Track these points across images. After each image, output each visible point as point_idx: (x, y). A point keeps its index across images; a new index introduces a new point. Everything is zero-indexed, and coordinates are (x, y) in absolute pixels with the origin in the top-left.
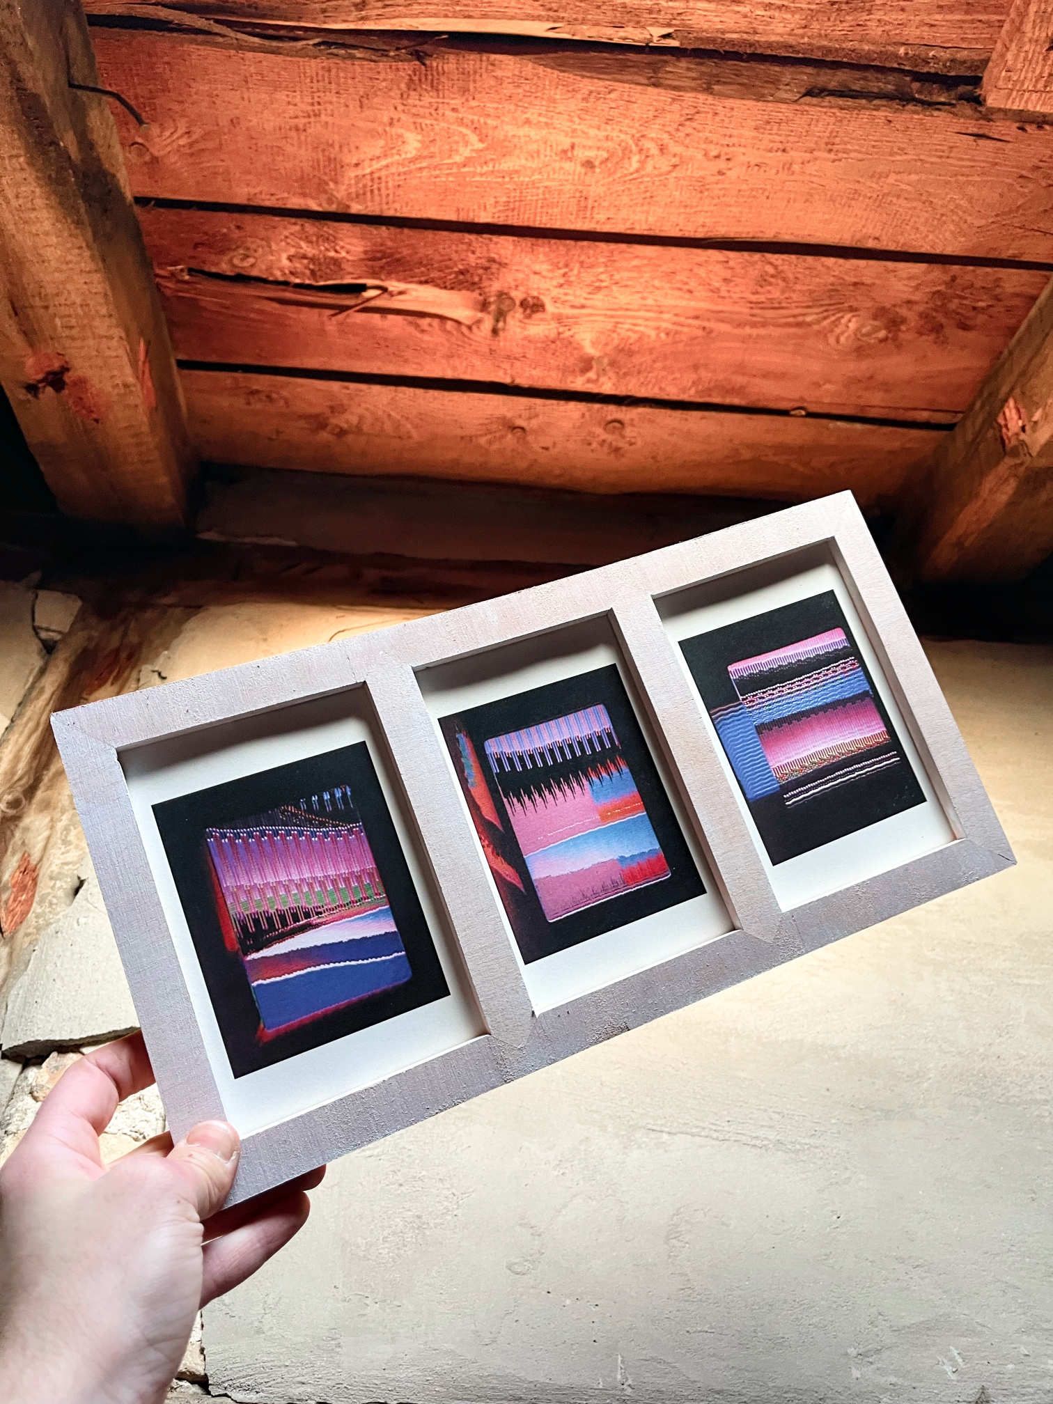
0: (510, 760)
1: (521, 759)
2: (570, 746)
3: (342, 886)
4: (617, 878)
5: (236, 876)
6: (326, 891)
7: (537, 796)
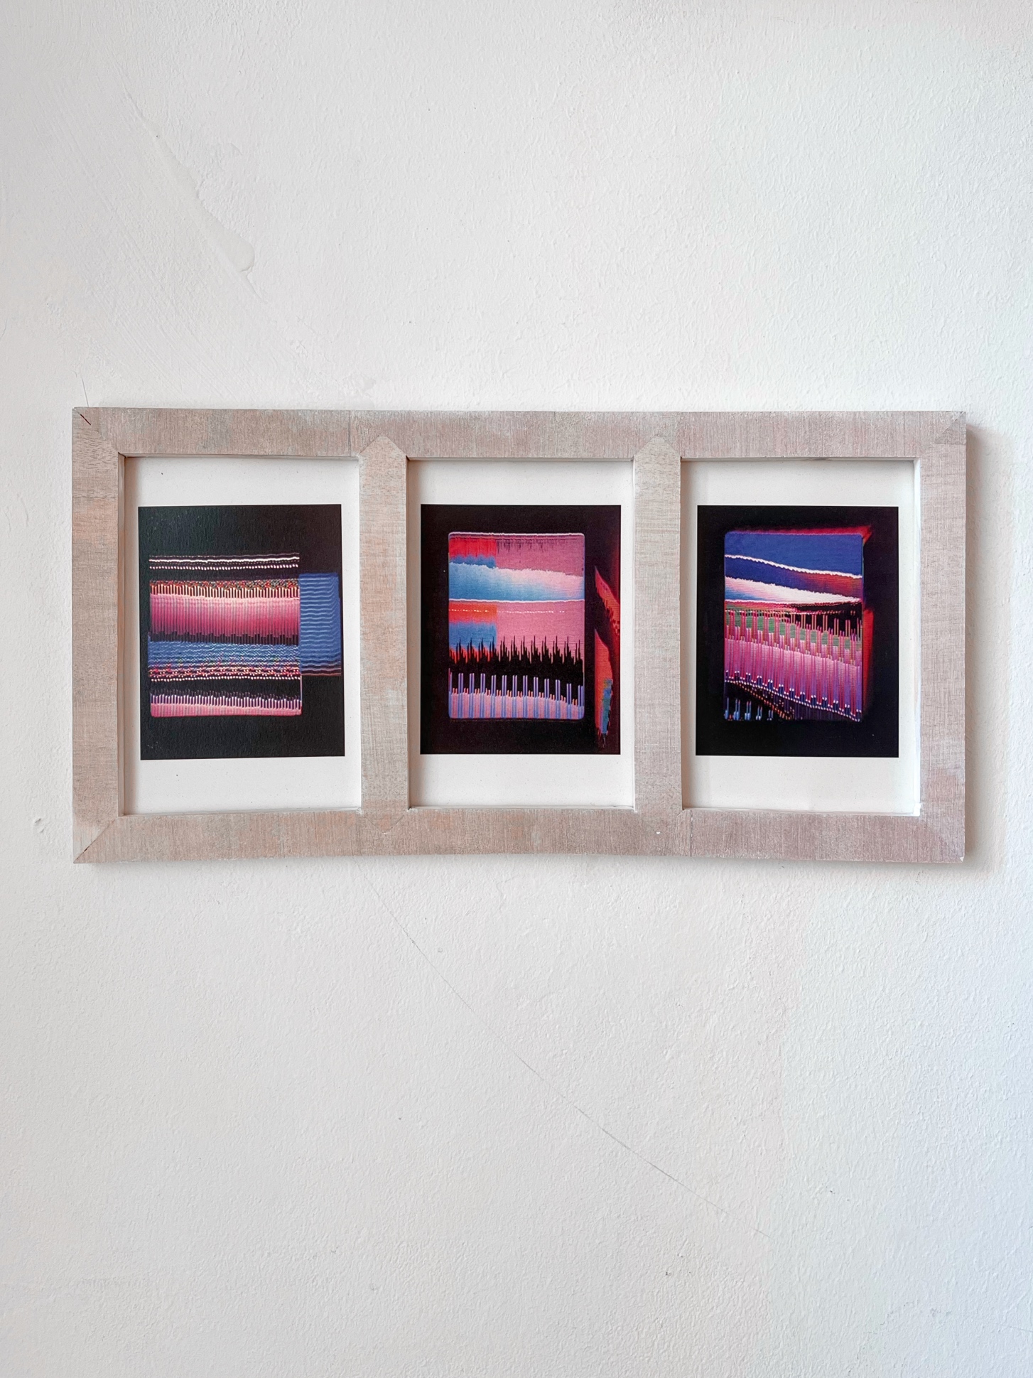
0: (564, 693)
1: (552, 691)
2: (499, 687)
3: (760, 632)
4: (503, 550)
5: (847, 672)
6: (775, 632)
7: (551, 651)
